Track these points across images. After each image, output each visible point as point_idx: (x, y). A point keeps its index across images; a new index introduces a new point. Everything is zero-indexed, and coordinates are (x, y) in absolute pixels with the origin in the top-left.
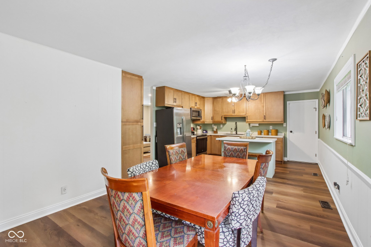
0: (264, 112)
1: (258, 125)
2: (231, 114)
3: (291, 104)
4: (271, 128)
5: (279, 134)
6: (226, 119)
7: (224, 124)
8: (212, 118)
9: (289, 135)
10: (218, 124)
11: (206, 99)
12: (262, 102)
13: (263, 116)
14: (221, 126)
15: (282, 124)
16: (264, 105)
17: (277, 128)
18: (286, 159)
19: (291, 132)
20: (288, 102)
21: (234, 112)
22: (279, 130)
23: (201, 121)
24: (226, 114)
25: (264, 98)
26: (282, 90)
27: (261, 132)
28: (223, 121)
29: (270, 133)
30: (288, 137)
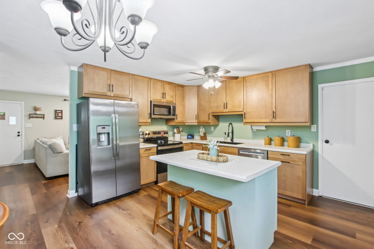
0: (274, 106)
1: (264, 128)
2: (221, 110)
3: (325, 90)
4: (288, 133)
5: (302, 145)
6: (218, 117)
7: (216, 126)
8: (198, 117)
9: (321, 148)
10: (206, 125)
11: (187, 89)
12: (270, 88)
13: (271, 113)
14: (212, 128)
15: (309, 127)
16: (274, 93)
17: (299, 133)
18: (316, 193)
19: (327, 142)
20: (320, 86)
21: (226, 106)
22: (304, 138)
23: (176, 121)
24: (215, 110)
25: (274, 80)
26: (307, 63)
27: (271, 140)
28: (212, 121)
29: (286, 143)
30: (320, 152)
